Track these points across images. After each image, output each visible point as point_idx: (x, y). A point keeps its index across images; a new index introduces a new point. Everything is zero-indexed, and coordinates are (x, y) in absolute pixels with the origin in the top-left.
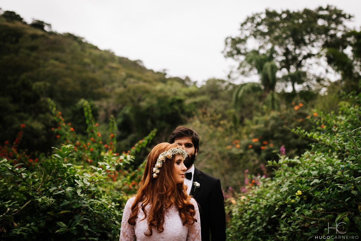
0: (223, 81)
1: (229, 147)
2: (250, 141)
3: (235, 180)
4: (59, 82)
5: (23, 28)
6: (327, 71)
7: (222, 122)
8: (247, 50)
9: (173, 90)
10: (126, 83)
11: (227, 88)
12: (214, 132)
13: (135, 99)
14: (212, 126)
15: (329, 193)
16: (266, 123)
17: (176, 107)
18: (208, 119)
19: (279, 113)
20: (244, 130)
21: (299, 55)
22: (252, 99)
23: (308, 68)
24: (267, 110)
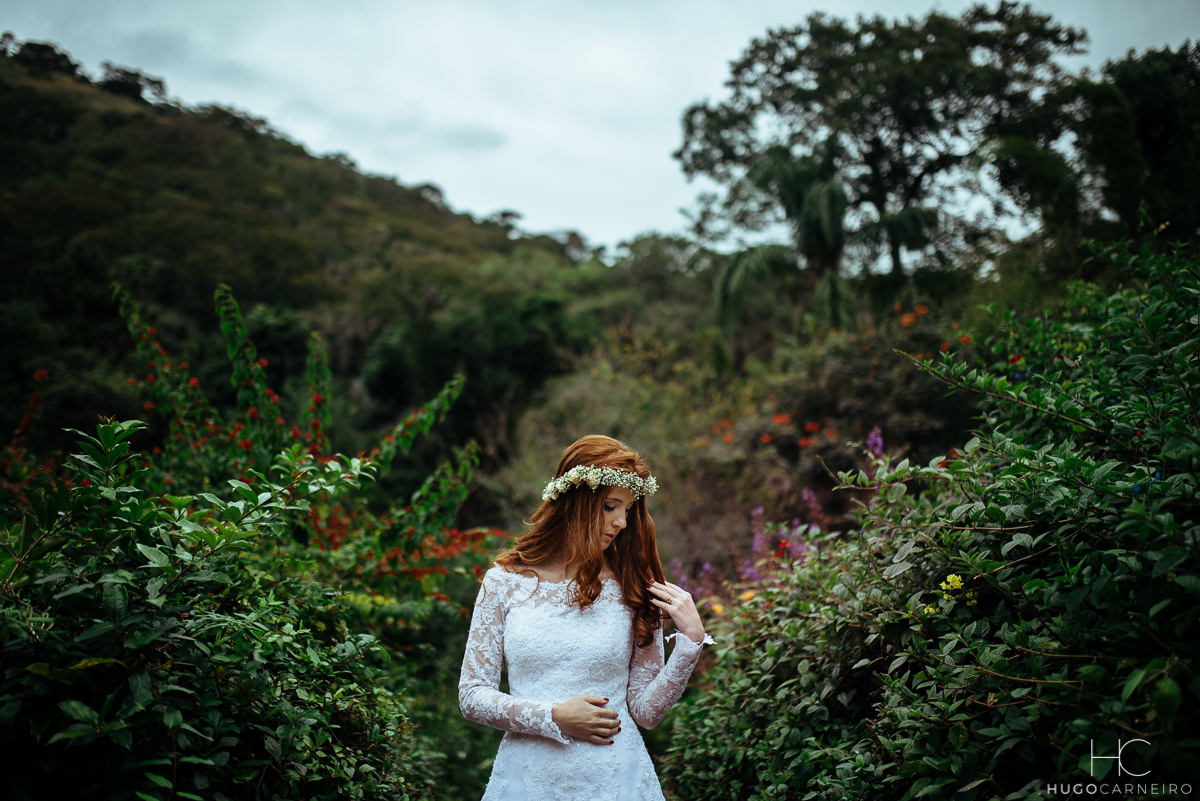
0: (682, 244)
1: (699, 442)
2: (764, 421)
3: (719, 539)
4: (191, 257)
5: (80, 95)
6: (998, 209)
7: (678, 367)
8: (753, 146)
9: (532, 275)
10: (390, 254)
11: (693, 263)
12: (656, 396)
13: (419, 302)
14: (648, 380)
15: (1080, 584)
16: (814, 368)
17: (542, 325)
18: (637, 358)
19: (853, 338)
20: (748, 391)
21: (914, 159)
22: (770, 296)
23: (942, 200)
24: (817, 327)
